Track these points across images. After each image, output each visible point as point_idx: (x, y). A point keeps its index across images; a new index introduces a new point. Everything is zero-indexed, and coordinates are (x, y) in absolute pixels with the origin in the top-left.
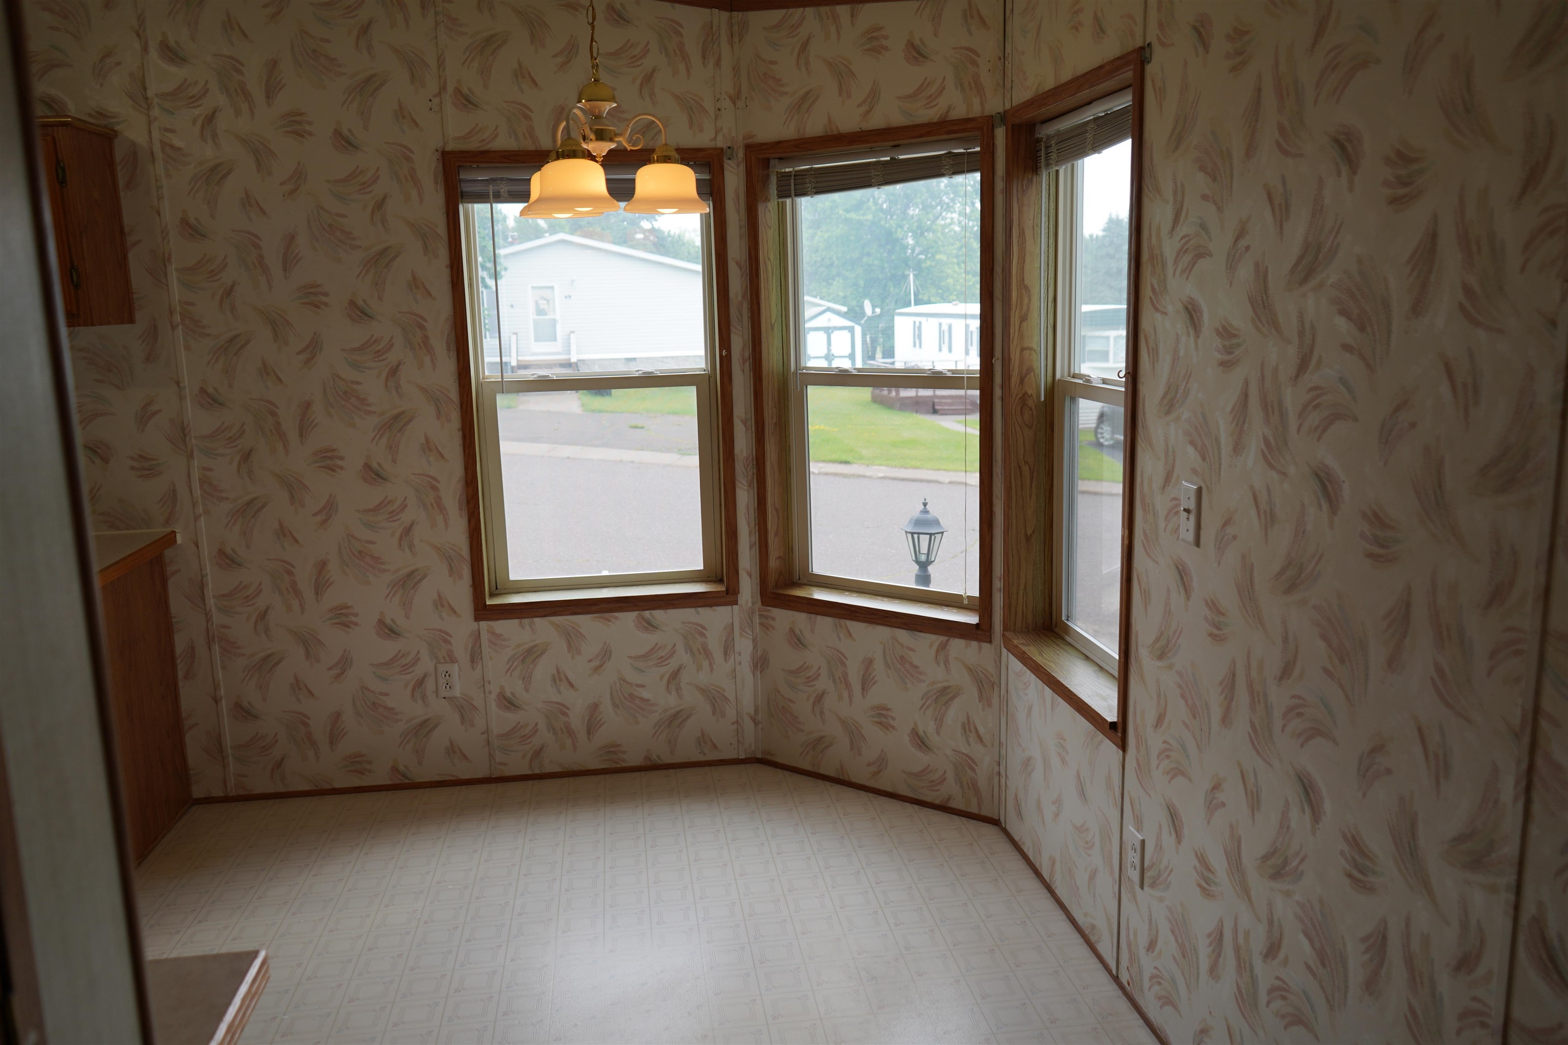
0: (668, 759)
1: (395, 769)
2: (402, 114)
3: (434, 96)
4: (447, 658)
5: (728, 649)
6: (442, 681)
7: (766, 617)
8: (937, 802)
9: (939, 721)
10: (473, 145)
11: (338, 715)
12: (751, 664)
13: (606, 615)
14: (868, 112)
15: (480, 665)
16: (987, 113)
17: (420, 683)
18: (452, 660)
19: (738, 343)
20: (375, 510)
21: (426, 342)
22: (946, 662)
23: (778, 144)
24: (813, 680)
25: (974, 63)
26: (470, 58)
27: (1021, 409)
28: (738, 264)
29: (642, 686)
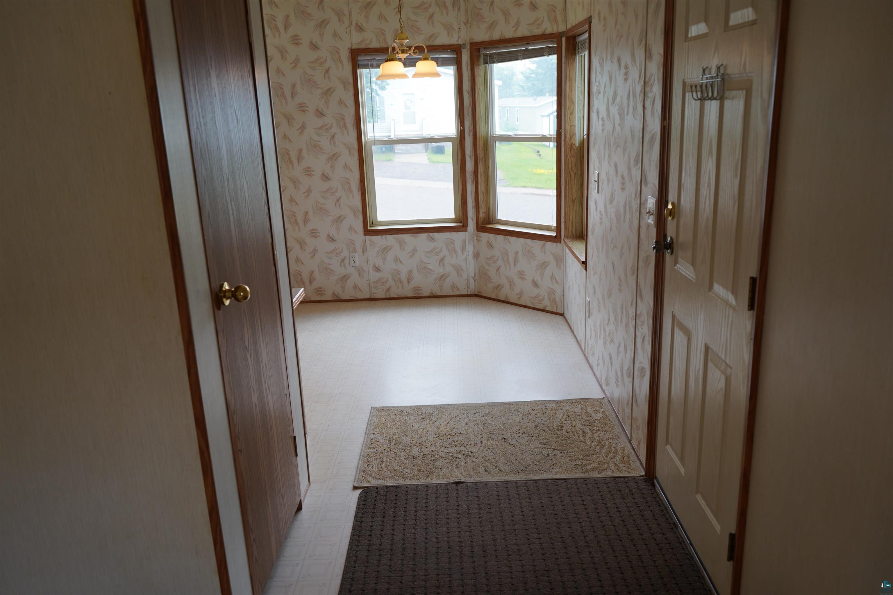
0: (440, 294)
1: (334, 294)
2: (335, 34)
3: (348, 27)
4: (353, 251)
5: (463, 250)
6: (352, 260)
7: (478, 236)
8: (541, 308)
9: (542, 275)
10: (363, 46)
11: (312, 272)
12: (473, 256)
13: (415, 235)
14: (516, 30)
15: (366, 254)
16: (559, 31)
17: (343, 260)
18: (355, 251)
19: (468, 124)
20: (326, 192)
21: (345, 126)
22: (545, 252)
23: (482, 43)
24: (496, 262)
25: (555, 11)
26: (361, 12)
27: (571, 149)
28: (468, 92)
29: (429, 264)
